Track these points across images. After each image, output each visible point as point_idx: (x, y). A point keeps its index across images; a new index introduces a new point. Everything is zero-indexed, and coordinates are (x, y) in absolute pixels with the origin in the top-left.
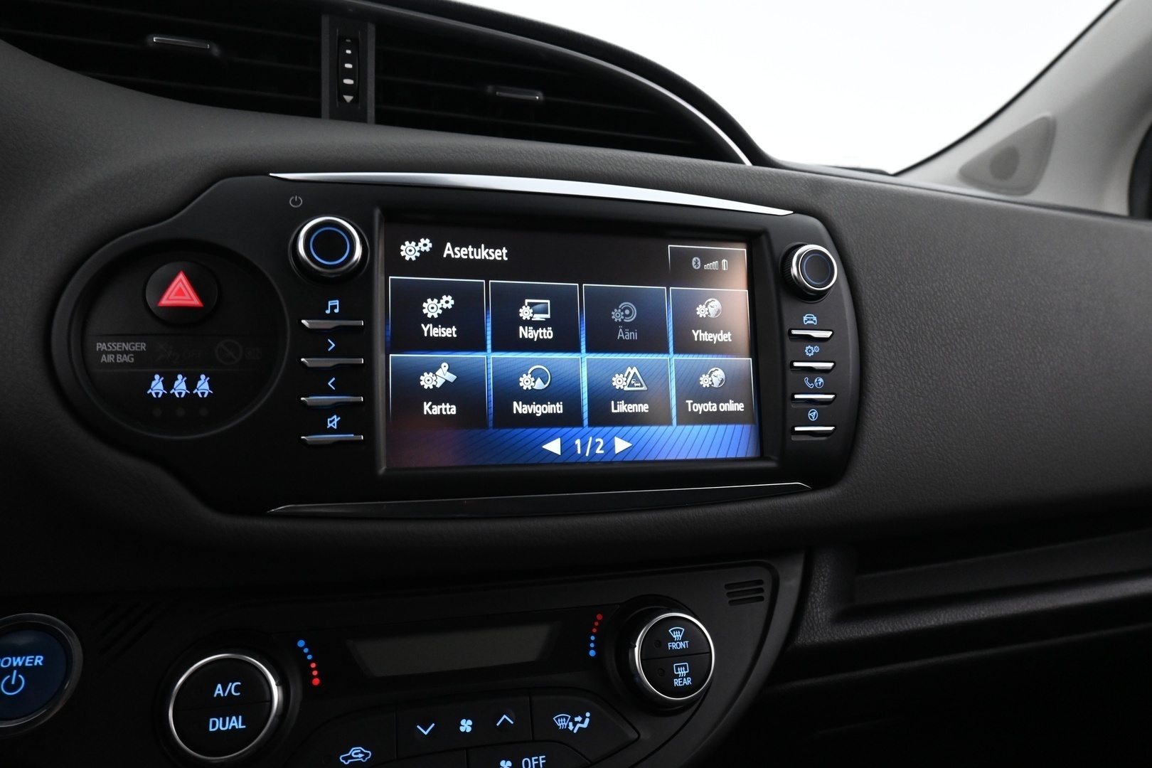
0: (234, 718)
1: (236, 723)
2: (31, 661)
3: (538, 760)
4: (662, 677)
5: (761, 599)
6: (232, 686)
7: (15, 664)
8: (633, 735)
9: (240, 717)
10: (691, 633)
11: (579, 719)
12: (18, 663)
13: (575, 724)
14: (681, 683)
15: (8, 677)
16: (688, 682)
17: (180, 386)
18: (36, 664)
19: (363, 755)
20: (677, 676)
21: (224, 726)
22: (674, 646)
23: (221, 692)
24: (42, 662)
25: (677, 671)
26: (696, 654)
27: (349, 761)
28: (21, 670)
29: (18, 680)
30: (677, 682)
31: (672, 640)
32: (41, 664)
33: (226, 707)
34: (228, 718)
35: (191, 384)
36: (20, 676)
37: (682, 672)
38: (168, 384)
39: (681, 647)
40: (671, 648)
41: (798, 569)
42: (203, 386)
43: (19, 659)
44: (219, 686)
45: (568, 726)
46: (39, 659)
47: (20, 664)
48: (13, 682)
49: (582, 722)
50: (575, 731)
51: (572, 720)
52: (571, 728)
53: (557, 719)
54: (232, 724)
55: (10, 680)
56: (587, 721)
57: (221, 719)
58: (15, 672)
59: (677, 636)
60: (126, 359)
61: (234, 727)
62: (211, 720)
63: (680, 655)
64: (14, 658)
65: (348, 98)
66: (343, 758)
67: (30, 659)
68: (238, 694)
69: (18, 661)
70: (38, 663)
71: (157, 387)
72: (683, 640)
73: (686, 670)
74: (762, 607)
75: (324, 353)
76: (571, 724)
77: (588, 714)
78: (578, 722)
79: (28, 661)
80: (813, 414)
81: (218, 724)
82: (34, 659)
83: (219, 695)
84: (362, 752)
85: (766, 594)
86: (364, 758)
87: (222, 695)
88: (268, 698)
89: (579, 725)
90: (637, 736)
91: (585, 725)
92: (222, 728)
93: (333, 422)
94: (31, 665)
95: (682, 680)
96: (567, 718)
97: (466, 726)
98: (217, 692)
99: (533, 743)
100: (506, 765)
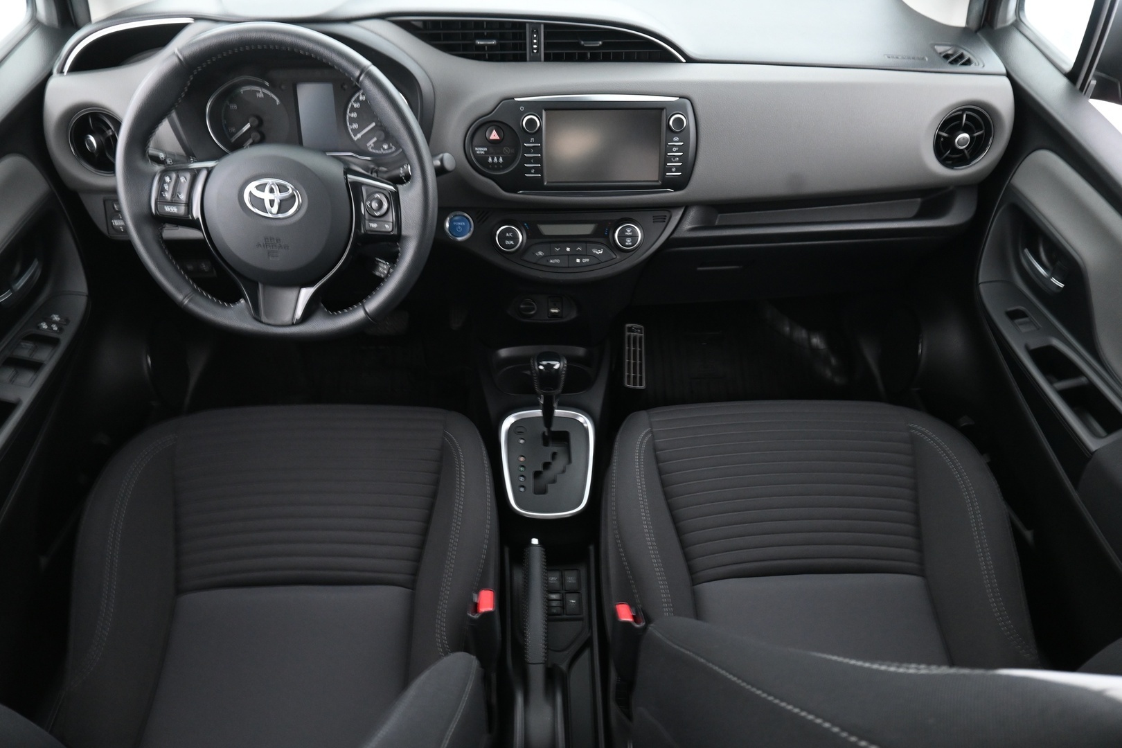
1: (512, 242)
3: (587, 260)
4: (623, 242)
5: (664, 221)
6: (510, 234)
8: (615, 257)
10: (633, 231)
16: (630, 244)
17: (496, 160)
20: (627, 242)
21: (509, 243)
22: (627, 234)
26: (634, 236)
28: (460, 226)
30: (627, 244)
32: (464, 224)
33: (509, 239)
34: (510, 241)
35: (498, 159)
37: (629, 241)
38: (493, 159)
39: (630, 234)
41: (681, 213)
42: (501, 160)
44: (507, 233)
45: (596, 252)
49: (600, 252)
50: (598, 254)
51: (598, 251)
53: (593, 250)
59: (629, 231)
60: (483, 153)
63: (629, 236)
65: (535, 51)
66: (537, 254)
68: (512, 236)
69: (459, 224)
71: (490, 160)
72: (631, 232)
73: (631, 240)
74: (665, 224)
75: (530, 153)
77: (601, 250)
80: (674, 169)
81: (507, 242)
84: (541, 253)
85: (666, 221)
87: (508, 236)
88: (519, 237)
93: (533, 171)
96: (596, 250)
99: (586, 256)
100: (578, 261)
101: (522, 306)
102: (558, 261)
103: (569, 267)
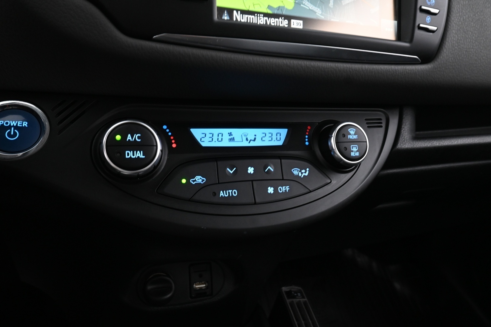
0: (138, 152)
1: (139, 154)
2: (21, 124)
3: (286, 188)
4: (345, 152)
5: (381, 127)
6: (136, 136)
7: (12, 125)
9: (142, 152)
10: (358, 132)
11: (303, 171)
12: (13, 124)
13: (302, 173)
14: (355, 155)
15: (9, 130)
16: (357, 154)
18: (24, 126)
19: (201, 180)
20: (353, 151)
21: (133, 155)
22: (350, 137)
23: (130, 138)
24: (27, 125)
25: (352, 149)
26: (361, 142)
27: (195, 182)
28: (16, 127)
29: (14, 132)
30: (352, 154)
31: (350, 134)
32: (26, 126)
33: (134, 146)
34: (135, 152)
36: (16, 131)
39: (354, 138)
40: (350, 138)
43: (14, 122)
44: (129, 135)
45: (299, 174)
46: (25, 123)
47: (15, 125)
48: (12, 133)
49: (305, 172)
50: (302, 176)
51: (300, 171)
52: (300, 175)
53: (294, 170)
54: (137, 155)
55: (10, 132)
56: (307, 172)
57: (132, 152)
58: (13, 128)
59: (352, 132)
61: (138, 157)
62: (127, 152)
63: (354, 142)
64: (11, 122)
66: (192, 181)
67: (20, 123)
68: (140, 140)
70: (25, 125)
72: (355, 135)
73: (356, 148)
74: (382, 130)
76: (300, 173)
77: (308, 169)
78: (303, 173)
79: (19, 123)
81: (129, 154)
82: (23, 123)
83: (129, 140)
84: (201, 179)
85: (384, 125)
86: (202, 181)
87: (131, 140)
88: (155, 144)
89: (304, 174)
90: (330, 181)
91: (307, 174)
92: (132, 157)
94: (21, 126)
95: (355, 153)
96: (298, 170)
97: (251, 170)
98: (128, 139)
99: (283, 180)
100: (271, 190)
101: (149, 287)
102: (234, 193)
103: (255, 203)
